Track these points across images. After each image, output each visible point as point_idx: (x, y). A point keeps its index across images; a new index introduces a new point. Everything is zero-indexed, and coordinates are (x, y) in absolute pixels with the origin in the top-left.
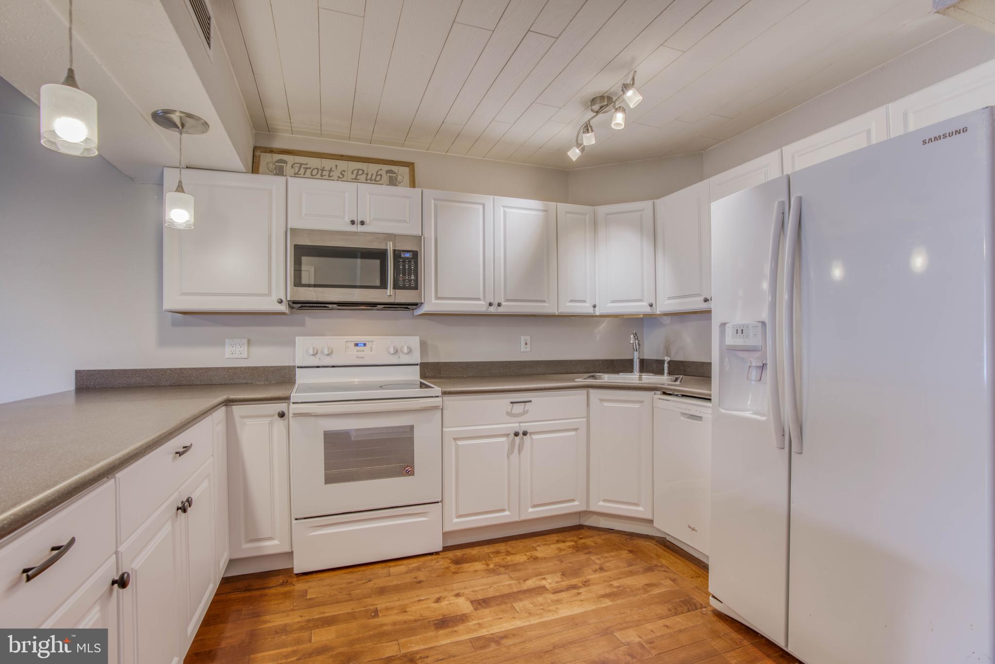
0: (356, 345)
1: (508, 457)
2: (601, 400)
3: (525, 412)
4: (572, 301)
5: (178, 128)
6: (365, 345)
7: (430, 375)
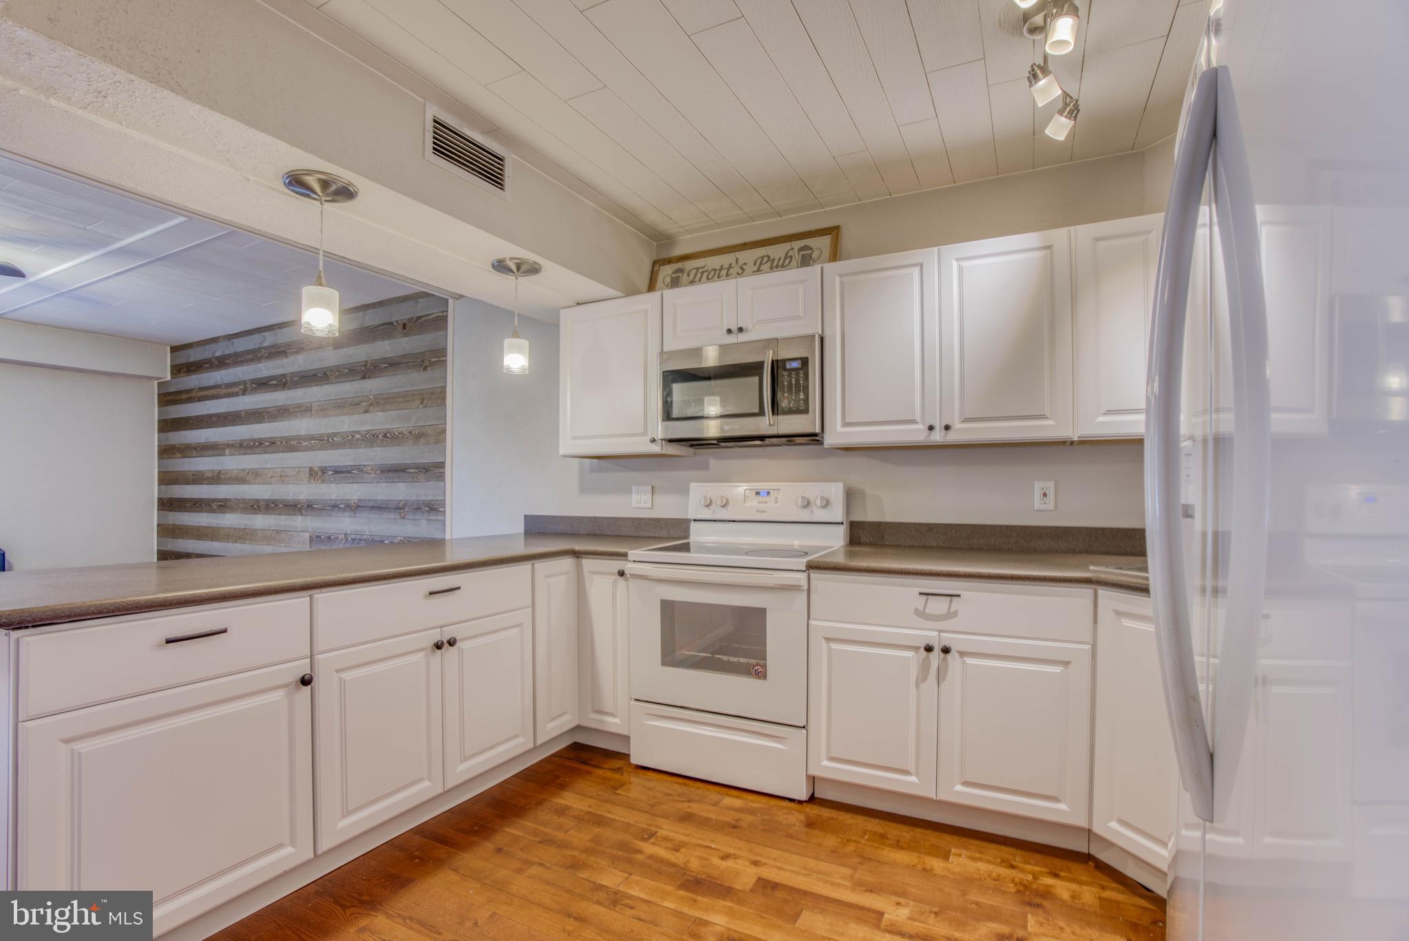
0: (758, 493)
1: (917, 686)
2: (1119, 614)
3: (951, 615)
4: (1109, 412)
5: (513, 272)
6: (768, 493)
7: (868, 541)
